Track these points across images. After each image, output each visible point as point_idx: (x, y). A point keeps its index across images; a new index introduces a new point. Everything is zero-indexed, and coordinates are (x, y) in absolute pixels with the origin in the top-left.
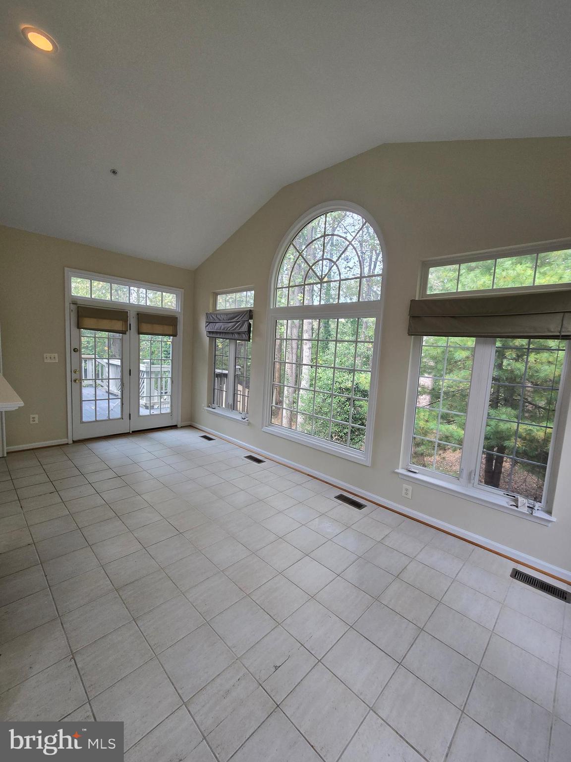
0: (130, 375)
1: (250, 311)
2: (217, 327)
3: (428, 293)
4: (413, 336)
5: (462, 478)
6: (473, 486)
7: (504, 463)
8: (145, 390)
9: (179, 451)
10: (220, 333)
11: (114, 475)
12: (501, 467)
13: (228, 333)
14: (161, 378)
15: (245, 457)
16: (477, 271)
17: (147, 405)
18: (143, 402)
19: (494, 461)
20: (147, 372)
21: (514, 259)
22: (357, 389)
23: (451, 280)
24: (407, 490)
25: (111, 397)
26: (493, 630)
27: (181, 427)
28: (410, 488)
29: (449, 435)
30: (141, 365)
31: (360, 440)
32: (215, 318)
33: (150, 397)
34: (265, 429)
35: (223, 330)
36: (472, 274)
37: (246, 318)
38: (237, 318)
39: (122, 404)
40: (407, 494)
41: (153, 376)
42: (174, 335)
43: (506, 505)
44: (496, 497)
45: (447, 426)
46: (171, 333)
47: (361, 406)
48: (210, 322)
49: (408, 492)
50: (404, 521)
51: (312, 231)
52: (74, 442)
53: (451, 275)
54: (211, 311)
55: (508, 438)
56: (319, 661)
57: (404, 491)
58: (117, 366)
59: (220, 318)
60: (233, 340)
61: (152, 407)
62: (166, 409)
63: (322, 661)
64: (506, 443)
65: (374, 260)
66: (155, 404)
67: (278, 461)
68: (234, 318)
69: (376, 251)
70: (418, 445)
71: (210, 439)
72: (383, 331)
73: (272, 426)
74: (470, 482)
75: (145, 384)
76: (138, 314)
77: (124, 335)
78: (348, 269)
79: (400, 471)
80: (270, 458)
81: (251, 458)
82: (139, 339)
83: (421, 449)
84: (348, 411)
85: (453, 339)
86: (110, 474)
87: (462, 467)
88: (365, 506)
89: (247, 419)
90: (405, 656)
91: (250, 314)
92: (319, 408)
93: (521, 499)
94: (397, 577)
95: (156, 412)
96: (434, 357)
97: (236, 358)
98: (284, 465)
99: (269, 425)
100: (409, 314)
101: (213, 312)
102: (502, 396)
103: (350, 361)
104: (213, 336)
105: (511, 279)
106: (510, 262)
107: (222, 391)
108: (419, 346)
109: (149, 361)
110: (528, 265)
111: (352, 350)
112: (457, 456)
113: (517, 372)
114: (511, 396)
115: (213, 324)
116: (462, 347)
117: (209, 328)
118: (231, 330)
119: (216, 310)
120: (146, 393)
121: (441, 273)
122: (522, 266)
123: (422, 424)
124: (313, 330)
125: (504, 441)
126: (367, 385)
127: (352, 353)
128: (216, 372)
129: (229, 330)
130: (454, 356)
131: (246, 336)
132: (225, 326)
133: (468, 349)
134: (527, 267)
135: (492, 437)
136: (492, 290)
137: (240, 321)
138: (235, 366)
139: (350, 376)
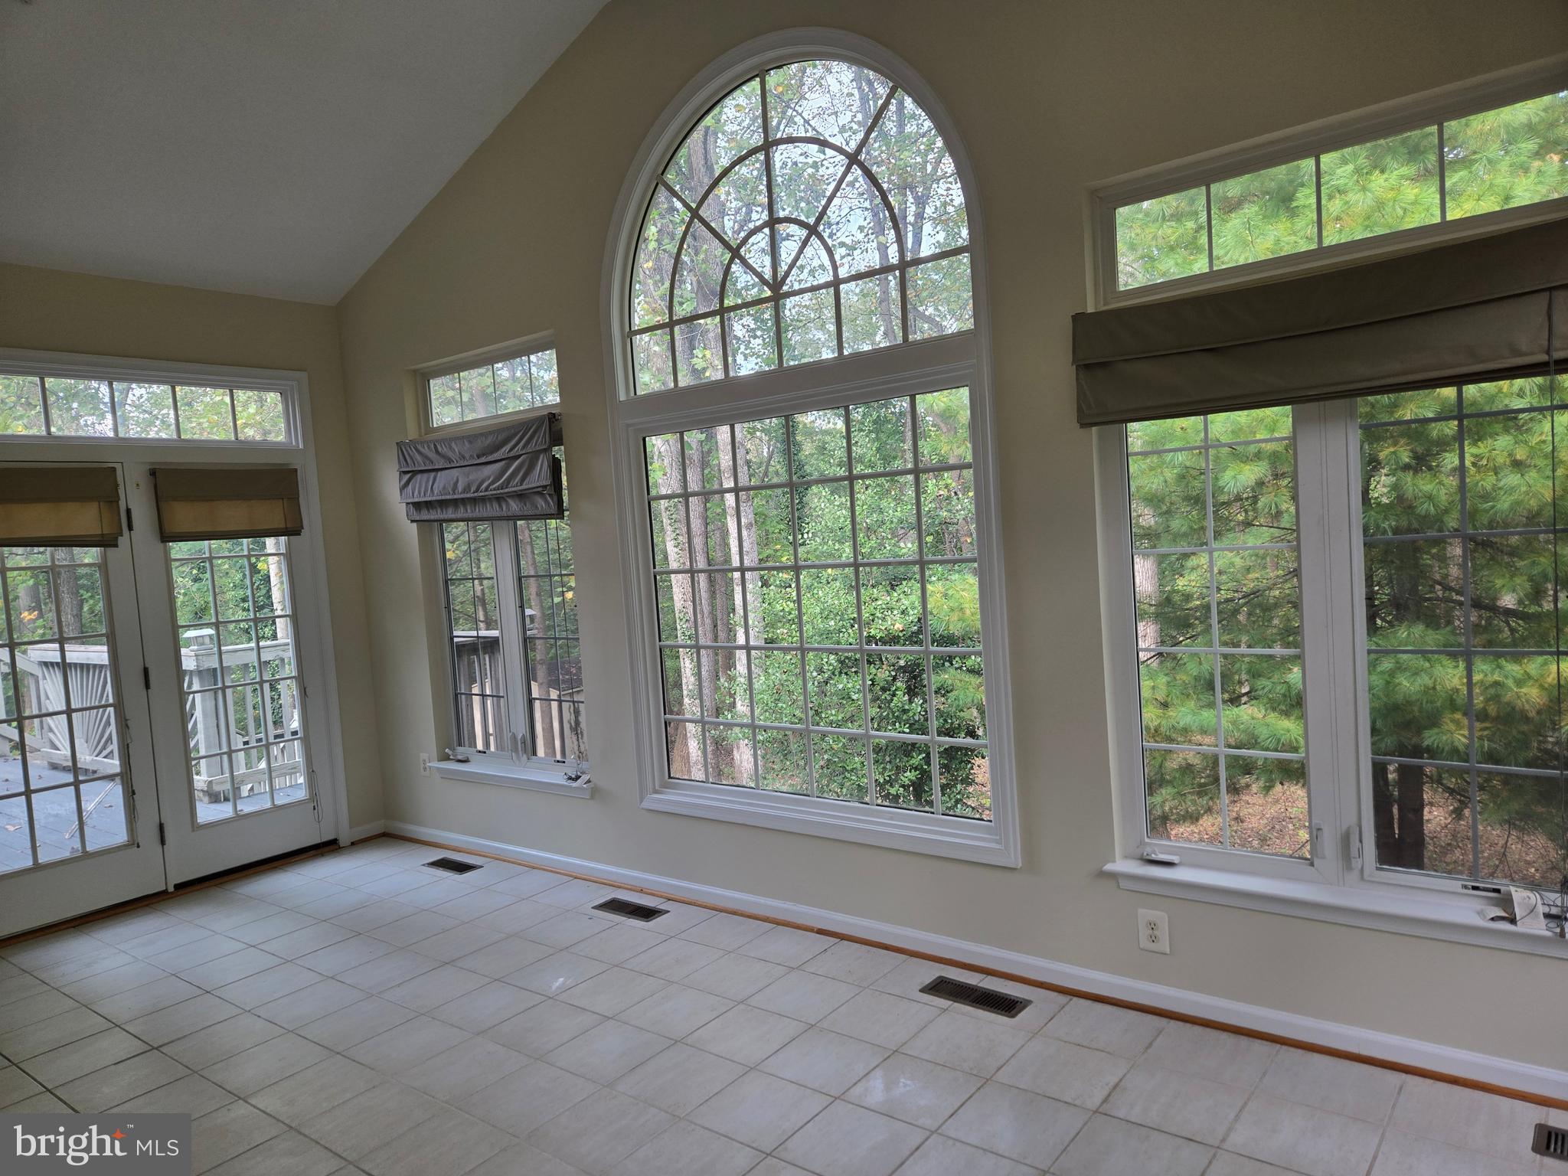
0: (147, 686)
1: (552, 417)
2: (441, 485)
3: (1121, 289)
4: (1094, 429)
5: (1324, 858)
6: (1364, 880)
7: (1426, 810)
8: (201, 734)
10: (455, 503)
11: (137, 1046)
12: (1420, 822)
13: (483, 500)
15: (594, 908)
16: (1250, 210)
17: (216, 788)
19: (1397, 808)
21: (1360, 153)
23: (1172, 249)
24: (1152, 925)
27: (353, 844)
28: (1160, 916)
30: (183, 651)
32: (432, 455)
34: (654, 801)
35: (464, 492)
36: (1236, 221)
37: (540, 442)
38: (508, 446)
39: (131, 794)
40: (1153, 939)
41: (230, 681)
42: (292, 530)
43: (1481, 922)
44: (1435, 898)
45: (1232, 713)
46: (280, 524)
47: (943, 691)
48: (414, 473)
49: (1156, 932)
50: (1160, 1032)
54: (412, 434)
55: (1433, 720)
57: (1144, 933)
58: (84, 668)
59: (450, 454)
60: (504, 523)
61: (235, 793)
62: (294, 787)
64: (1430, 738)
66: (243, 779)
67: (710, 901)
68: (497, 448)
70: (1152, 787)
71: (461, 868)
73: (678, 787)
74: (1350, 868)
75: (199, 713)
76: (153, 473)
77: (111, 551)
79: (1121, 865)
80: (680, 894)
81: (616, 906)
82: (168, 561)
83: (1165, 797)
84: (905, 711)
85: (1222, 424)
86: (118, 1045)
87: (1314, 821)
88: (1024, 1004)
89: (585, 778)
91: (551, 426)
93: (1522, 898)
95: (253, 807)
96: (1155, 496)
97: (520, 579)
98: (735, 913)
99: (665, 786)
100: (1074, 362)
101: (420, 436)
102: (1383, 595)
103: (888, 548)
104: (432, 517)
105: (1360, 221)
106: (1350, 167)
107: (483, 696)
108: (1118, 455)
109: (210, 631)
110: (1405, 170)
111: (891, 512)
112: (1272, 811)
113: (1426, 506)
114: (1414, 590)
115: (426, 475)
116: (1238, 452)
117: (413, 494)
118: (494, 490)
119: (430, 430)
120: (208, 747)
121: (1139, 231)
122: (1386, 176)
123: (1151, 715)
124: (749, 467)
125: (1419, 732)
126: (955, 617)
127: (892, 522)
128: (456, 640)
129: (486, 490)
130: (1221, 483)
131: (546, 501)
132: (470, 478)
133: (1258, 456)
134: (1402, 177)
135: (1379, 724)
136: (1322, 251)
137: (520, 456)
138: (522, 607)
139: (895, 594)
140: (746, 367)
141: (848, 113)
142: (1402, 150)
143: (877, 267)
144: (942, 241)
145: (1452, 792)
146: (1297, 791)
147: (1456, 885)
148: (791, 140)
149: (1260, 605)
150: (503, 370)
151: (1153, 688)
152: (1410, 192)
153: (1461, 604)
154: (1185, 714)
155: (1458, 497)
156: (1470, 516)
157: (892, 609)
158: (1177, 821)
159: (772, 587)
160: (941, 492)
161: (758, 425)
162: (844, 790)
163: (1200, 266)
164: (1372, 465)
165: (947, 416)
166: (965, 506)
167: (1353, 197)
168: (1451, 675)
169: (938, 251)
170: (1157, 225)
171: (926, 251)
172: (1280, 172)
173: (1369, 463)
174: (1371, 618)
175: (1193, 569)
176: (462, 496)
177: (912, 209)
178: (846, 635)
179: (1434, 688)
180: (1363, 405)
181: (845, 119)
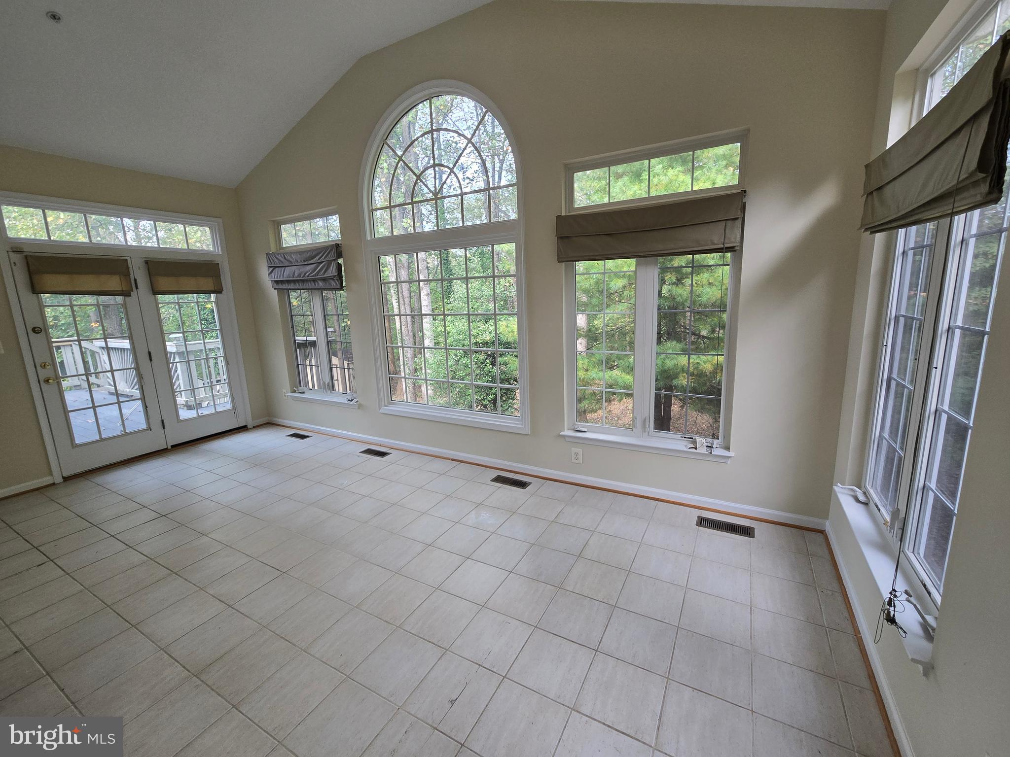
0: (151, 360)
1: (337, 246)
2: (286, 273)
3: (575, 207)
4: (563, 263)
5: (636, 428)
6: (649, 435)
8: (181, 381)
9: (257, 462)
10: (294, 282)
11: (155, 515)
12: (670, 411)
13: (307, 281)
14: (207, 359)
15: (362, 452)
16: (626, 179)
17: (190, 404)
18: (181, 400)
19: (663, 406)
20: (180, 354)
21: (665, 159)
22: (498, 341)
23: (597, 191)
24: (576, 454)
25: (121, 399)
26: (686, 586)
27: (254, 427)
28: (579, 451)
29: (613, 382)
30: (167, 343)
31: (509, 407)
32: (282, 259)
33: (193, 389)
34: (384, 410)
35: (298, 277)
36: (620, 183)
37: (332, 256)
38: (318, 258)
39: (146, 407)
40: (577, 459)
41: (192, 357)
42: (218, 291)
43: (685, 449)
44: (671, 441)
45: (610, 373)
46: (212, 289)
47: (505, 364)
48: (275, 267)
49: (577, 456)
50: (577, 491)
51: (409, 127)
52: (66, 479)
53: (596, 184)
54: (273, 249)
55: (676, 376)
56: (504, 677)
57: (573, 456)
58: (122, 350)
59: (291, 259)
60: (317, 291)
61: (199, 406)
62: (224, 404)
63: (507, 676)
64: (675, 382)
65: (497, 169)
66: (202, 400)
67: (408, 449)
68: (312, 258)
69: (498, 156)
70: (580, 401)
71: (303, 437)
72: (525, 259)
73: (394, 404)
74: (645, 432)
75: (179, 371)
76: (147, 262)
77: (128, 299)
78: (468, 181)
79: (566, 433)
80: (396, 446)
81: (369, 452)
82: (157, 303)
83: (585, 404)
84: (490, 372)
85: (611, 264)
86: (146, 515)
87: (635, 413)
88: (529, 484)
89: (355, 400)
90: (601, 640)
91: (337, 249)
92: (452, 372)
93: (699, 440)
94: (579, 556)
95: (206, 412)
97: (325, 316)
98: (419, 453)
99: (389, 403)
100: (556, 236)
101: (277, 251)
102: (664, 329)
103: (485, 306)
104: (284, 288)
105: (664, 187)
106: (661, 166)
107: (311, 366)
108: (573, 274)
109: (181, 335)
110: (680, 168)
111: (486, 291)
112: (622, 407)
113: (679, 298)
114: (674, 328)
115: (280, 268)
116: (618, 275)
117: (274, 277)
118: (312, 276)
119: (282, 248)
120: (185, 386)
121: (584, 183)
122: (673, 170)
123: (581, 374)
124: (428, 270)
125: (672, 380)
126: (510, 335)
127: (486, 296)
128: (297, 341)
129: (308, 277)
130: (610, 286)
131: (335, 282)
132: (301, 271)
133: (624, 276)
134: (679, 171)
135: (659, 378)
136: (649, 198)
137: (323, 262)
138: (326, 328)
139: (487, 325)
140: (428, 227)
141: (472, 121)
142: (680, 160)
143: (483, 188)
144: (510, 179)
145: (680, 400)
146: (630, 401)
147: (679, 437)
148: (446, 130)
149: (622, 333)
150: (320, 222)
151: (583, 364)
152: (682, 177)
153: (688, 333)
154: (593, 374)
155: (690, 295)
156: (693, 302)
157: (485, 331)
158: (589, 412)
159: (437, 321)
160: (506, 284)
161: (433, 252)
162: (466, 403)
163: (606, 200)
164: (663, 282)
165: (509, 253)
166: (513, 291)
167: (662, 178)
168: (683, 360)
169: (508, 183)
170: (591, 181)
171: (503, 183)
172: (636, 165)
173: (662, 281)
174: (659, 339)
175: (600, 318)
176: (297, 279)
177: (497, 165)
178: (467, 341)
179: (678, 364)
180: (661, 259)
181: (470, 123)
